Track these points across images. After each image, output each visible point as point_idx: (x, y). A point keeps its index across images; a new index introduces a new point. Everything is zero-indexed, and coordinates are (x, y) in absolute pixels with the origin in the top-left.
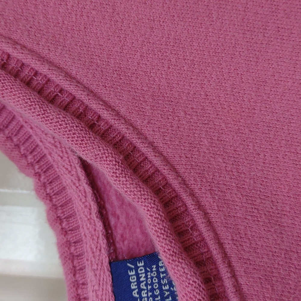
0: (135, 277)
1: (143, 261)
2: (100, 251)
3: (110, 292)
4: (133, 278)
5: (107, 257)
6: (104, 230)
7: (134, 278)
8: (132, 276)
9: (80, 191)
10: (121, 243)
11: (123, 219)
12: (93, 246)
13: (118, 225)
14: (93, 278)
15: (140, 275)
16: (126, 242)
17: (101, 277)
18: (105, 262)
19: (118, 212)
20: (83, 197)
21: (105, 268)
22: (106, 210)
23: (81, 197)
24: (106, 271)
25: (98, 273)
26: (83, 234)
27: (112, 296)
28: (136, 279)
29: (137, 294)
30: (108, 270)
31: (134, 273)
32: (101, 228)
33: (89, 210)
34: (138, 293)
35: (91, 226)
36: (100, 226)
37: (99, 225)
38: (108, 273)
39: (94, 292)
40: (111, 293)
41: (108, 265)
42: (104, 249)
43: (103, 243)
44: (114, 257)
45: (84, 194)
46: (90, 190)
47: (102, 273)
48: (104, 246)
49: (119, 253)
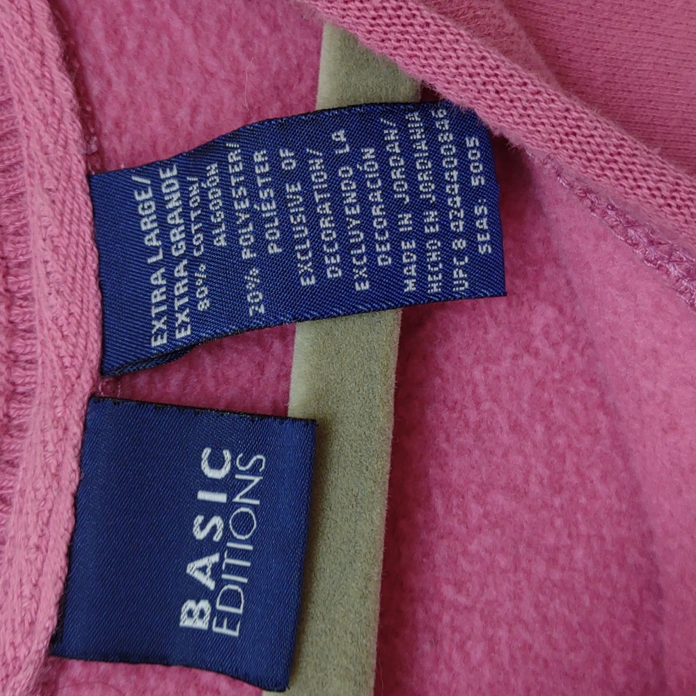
0: (152, 203)
1: (175, 167)
2: (65, 147)
3: (88, 238)
4: (146, 207)
5: (83, 163)
6: (74, 102)
7: (150, 207)
8: (143, 202)
9: (19, 9)
10: (115, 140)
11: (120, 87)
12: (47, 139)
13: (110, 98)
14: (46, 210)
15: (167, 198)
16: (126, 139)
17: (66, 208)
18: (78, 172)
19: (110, 69)
20: (25, 23)
21: (78, 186)
22: (79, 62)
23: (20, 24)
24: (79, 192)
25: (58, 196)
26: (20, 117)
27: (92, 249)
28: (154, 208)
29: (157, 240)
30: (84, 190)
31: (150, 194)
32: (70, 94)
33: (39, 56)
34: (158, 237)
35: (43, 94)
36: (67, 90)
37: (65, 88)
38: (83, 197)
39: (48, 241)
40: (89, 242)
41: (85, 181)
42: (76, 142)
43: (73, 129)
44: (98, 166)
45: (27, 18)
46: (44, 6)
47: (68, 197)
48: (76, 135)
49: (110, 161)
